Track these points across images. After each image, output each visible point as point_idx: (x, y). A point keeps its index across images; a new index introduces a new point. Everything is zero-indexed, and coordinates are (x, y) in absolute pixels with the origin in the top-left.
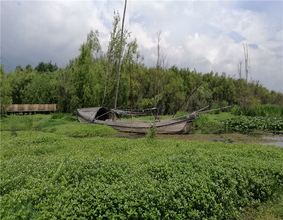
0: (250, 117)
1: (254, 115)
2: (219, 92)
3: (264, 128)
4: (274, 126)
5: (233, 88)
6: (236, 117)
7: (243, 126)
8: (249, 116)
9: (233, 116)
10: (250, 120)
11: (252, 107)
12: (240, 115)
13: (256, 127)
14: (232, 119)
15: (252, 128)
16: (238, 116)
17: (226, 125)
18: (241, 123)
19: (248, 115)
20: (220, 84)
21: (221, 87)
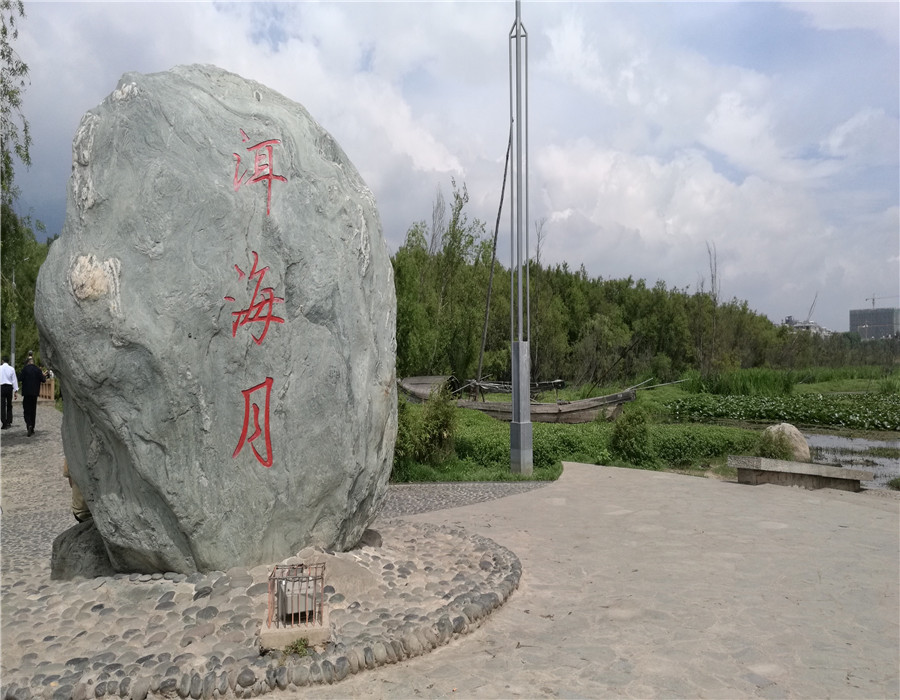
0: (720, 397)
1: (729, 392)
2: (649, 331)
3: (740, 416)
4: (755, 412)
5: (683, 321)
6: (692, 395)
7: (705, 412)
8: (717, 393)
9: (687, 395)
10: (719, 401)
11: (723, 376)
12: (700, 392)
13: (727, 414)
14: (685, 400)
15: (721, 415)
16: (697, 395)
17: (675, 411)
18: (703, 407)
19: (717, 391)
20: (651, 312)
21: (654, 318)
